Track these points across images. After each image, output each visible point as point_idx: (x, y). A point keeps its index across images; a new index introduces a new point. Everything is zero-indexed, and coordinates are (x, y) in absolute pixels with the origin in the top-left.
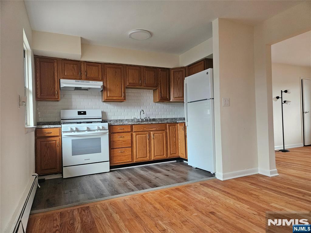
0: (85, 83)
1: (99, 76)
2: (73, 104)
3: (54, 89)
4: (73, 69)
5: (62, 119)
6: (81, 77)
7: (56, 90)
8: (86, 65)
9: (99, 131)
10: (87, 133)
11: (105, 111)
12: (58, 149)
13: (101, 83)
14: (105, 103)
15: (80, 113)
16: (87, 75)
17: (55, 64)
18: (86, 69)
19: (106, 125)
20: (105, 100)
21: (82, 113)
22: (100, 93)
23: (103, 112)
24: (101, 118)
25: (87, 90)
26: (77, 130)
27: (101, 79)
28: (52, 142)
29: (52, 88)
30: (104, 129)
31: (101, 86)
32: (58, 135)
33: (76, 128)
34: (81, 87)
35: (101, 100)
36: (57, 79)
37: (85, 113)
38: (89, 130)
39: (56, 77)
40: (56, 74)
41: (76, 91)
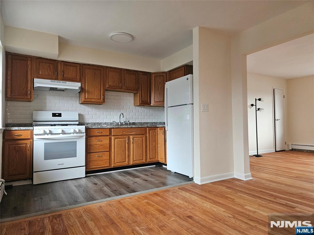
0: (61, 84)
1: (77, 77)
2: (48, 105)
3: (27, 88)
4: (49, 69)
5: (34, 121)
6: (57, 77)
7: (28, 90)
8: (63, 64)
9: (75, 134)
10: (61, 136)
11: (82, 113)
12: (28, 153)
13: (79, 84)
14: (82, 106)
15: (54, 115)
16: (63, 75)
17: (29, 62)
18: (63, 68)
19: (83, 128)
20: (83, 102)
21: (57, 114)
22: (78, 95)
23: (79, 115)
24: (77, 121)
25: (64, 91)
26: (51, 133)
27: (79, 80)
28: (22, 145)
29: (25, 86)
30: (80, 132)
31: (79, 88)
32: (29, 137)
33: (50, 131)
34: (57, 88)
35: (78, 102)
36: (30, 78)
37: (60, 115)
38: (63, 133)
39: (29, 77)
40: (29, 73)
41: (51, 92)
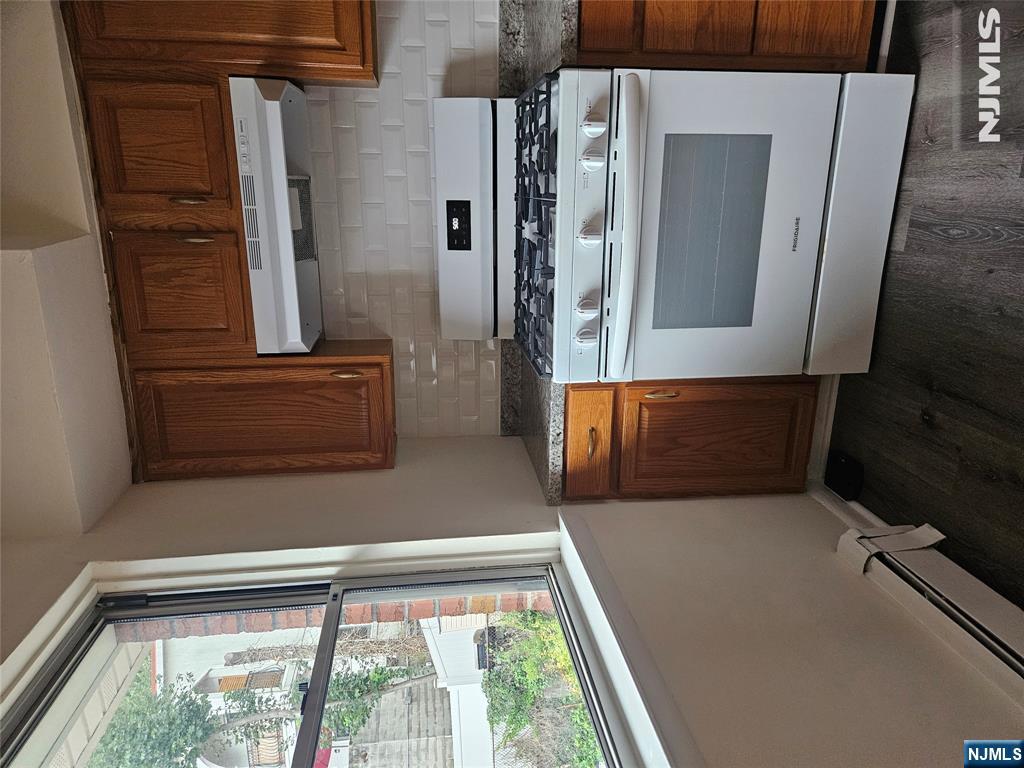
0: (260, 207)
1: (190, 108)
2: (399, 265)
3: (321, 385)
4: (177, 281)
5: (495, 334)
6: (219, 231)
7: (331, 379)
8: (120, 196)
9: (622, 144)
11: (439, 71)
12: (686, 394)
13: (243, 91)
14: (389, 67)
15: (459, 240)
16: (200, 196)
17: (166, 380)
18: (152, 199)
20: (370, 66)
21: (456, 226)
22: (320, 94)
23: (449, 91)
24: (494, 105)
25: (307, 182)
26: (595, 298)
27: (210, 93)
28: (645, 424)
29: (310, 395)
31: (269, 95)
33: (587, 302)
34: (294, 232)
35: (368, 95)
36: (263, 372)
37: (459, 209)
39: (252, 376)
40: (228, 377)
41: (321, 249)
